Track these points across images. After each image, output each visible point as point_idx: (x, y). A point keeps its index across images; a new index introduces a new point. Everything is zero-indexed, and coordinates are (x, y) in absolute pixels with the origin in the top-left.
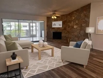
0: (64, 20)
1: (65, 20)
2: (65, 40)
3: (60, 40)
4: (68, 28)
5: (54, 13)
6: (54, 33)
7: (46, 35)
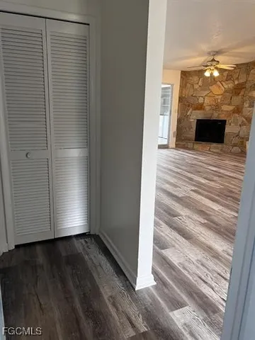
0: (236, 83)
1: (241, 81)
2: (235, 145)
3: (220, 146)
4: (249, 107)
5: (213, 60)
6: (199, 123)
7: (175, 129)
